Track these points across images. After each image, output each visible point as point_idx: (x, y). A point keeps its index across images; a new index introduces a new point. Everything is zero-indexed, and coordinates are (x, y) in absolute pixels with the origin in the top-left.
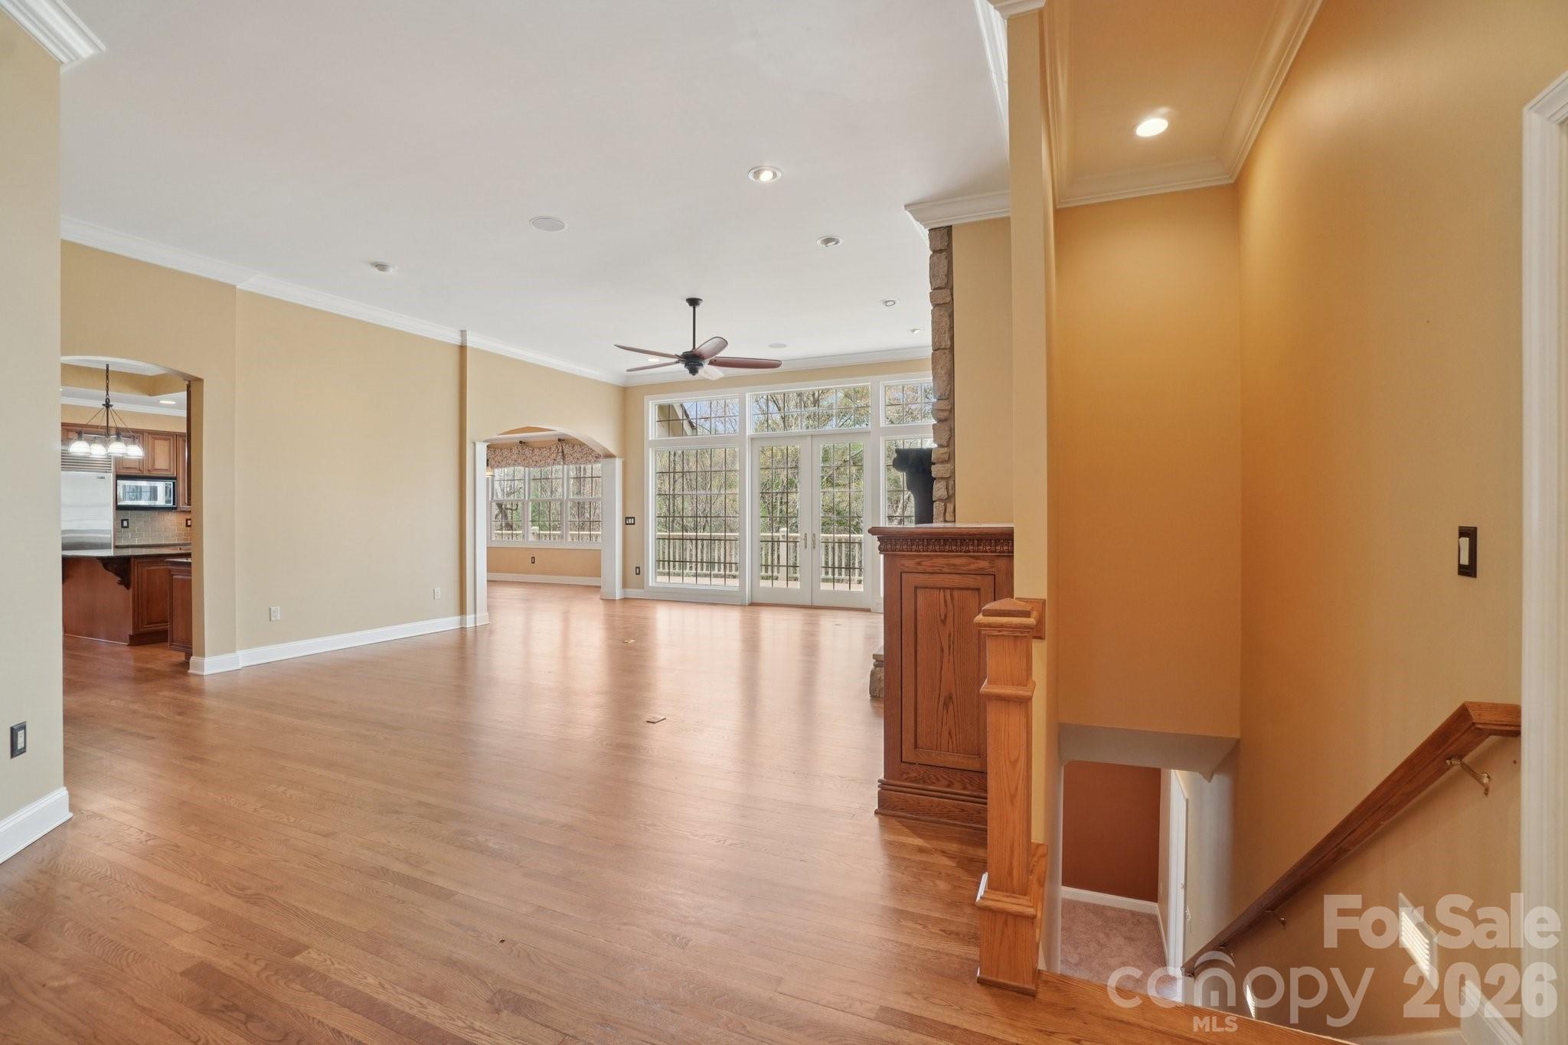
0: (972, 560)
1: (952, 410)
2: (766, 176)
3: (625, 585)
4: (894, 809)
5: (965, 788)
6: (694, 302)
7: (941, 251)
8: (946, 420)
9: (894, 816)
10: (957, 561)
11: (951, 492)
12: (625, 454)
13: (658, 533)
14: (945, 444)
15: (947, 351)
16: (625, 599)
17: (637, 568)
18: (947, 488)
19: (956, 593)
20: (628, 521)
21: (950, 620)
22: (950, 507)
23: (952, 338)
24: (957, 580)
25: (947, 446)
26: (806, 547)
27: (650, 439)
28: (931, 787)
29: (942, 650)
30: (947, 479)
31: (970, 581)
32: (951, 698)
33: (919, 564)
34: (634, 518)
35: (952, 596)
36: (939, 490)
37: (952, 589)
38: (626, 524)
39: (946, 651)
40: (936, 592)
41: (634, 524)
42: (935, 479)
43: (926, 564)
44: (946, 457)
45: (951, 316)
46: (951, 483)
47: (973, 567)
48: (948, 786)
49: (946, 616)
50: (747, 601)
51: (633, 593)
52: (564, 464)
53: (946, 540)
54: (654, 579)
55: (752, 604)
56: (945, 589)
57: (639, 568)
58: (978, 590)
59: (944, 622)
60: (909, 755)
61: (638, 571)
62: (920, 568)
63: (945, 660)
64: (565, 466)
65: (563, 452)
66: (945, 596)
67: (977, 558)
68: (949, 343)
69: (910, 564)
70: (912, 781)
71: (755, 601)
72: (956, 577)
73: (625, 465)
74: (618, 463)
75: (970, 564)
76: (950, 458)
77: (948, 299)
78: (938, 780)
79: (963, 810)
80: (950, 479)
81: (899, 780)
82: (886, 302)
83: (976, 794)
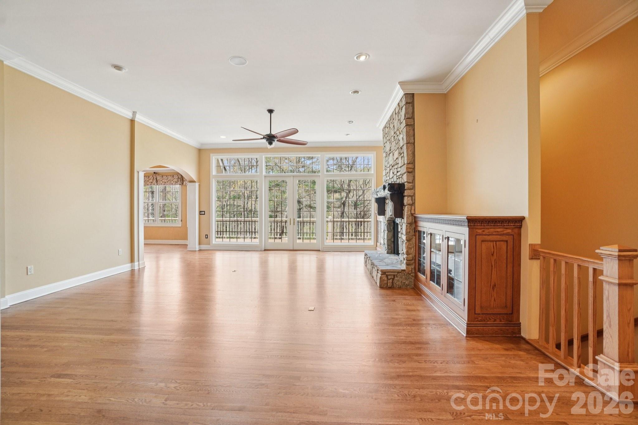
0: (504, 229)
1: (414, 169)
2: (363, 58)
3: (200, 244)
4: (473, 334)
5: (501, 321)
6: (271, 111)
7: (409, 103)
8: (411, 171)
9: (476, 337)
10: (499, 230)
11: (413, 201)
12: (199, 181)
13: (216, 219)
14: (411, 181)
15: (412, 144)
16: (200, 250)
17: (206, 235)
18: (412, 200)
19: (498, 243)
20: (201, 213)
21: (495, 254)
22: (413, 208)
23: (414, 139)
24: (498, 238)
25: (412, 183)
26: (290, 224)
27: (213, 174)
28: (488, 323)
29: (492, 266)
30: (412, 196)
31: (504, 238)
32: (495, 285)
33: (483, 231)
34: (204, 211)
35: (496, 244)
36: (406, 201)
37: (496, 241)
38: (200, 214)
39: (494, 267)
40: (490, 243)
41: (204, 214)
42: (405, 196)
43: (486, 231)
44: (412, 187)
45: (414, 130)
46: (414, 198)
47: (505, 232)
48: (494, 321)
49: (493, 252)
50: (263, 249)
51: (203, 247)
52: (157, 185)
53: (496, 221)
54: (215, 241)
55: (265, 250)
56: (493, 241)
57: (207, 235)
58: (507, 241)
59: (493, 255)
60: (478, 310)
61: (207, 237)
62: (484, 233)
63: (493, 271)
64: (157, 186)
65: (156, 179)
66: (493, 244)
67: (506, 228)
68: (413, 141)
69: (480, 231)
70: (479, 321)
71: (266, 249)
72: (498, 236)
73: (199, 185)
74: (197, 185)
75: (504, 231)
76: (413, 188)
77: (413, 123)
78: (490, 319)
79: (501, 330)
80: (413, 197)
81: (474, 321)
82: (350, 121)
83: (506, 323)
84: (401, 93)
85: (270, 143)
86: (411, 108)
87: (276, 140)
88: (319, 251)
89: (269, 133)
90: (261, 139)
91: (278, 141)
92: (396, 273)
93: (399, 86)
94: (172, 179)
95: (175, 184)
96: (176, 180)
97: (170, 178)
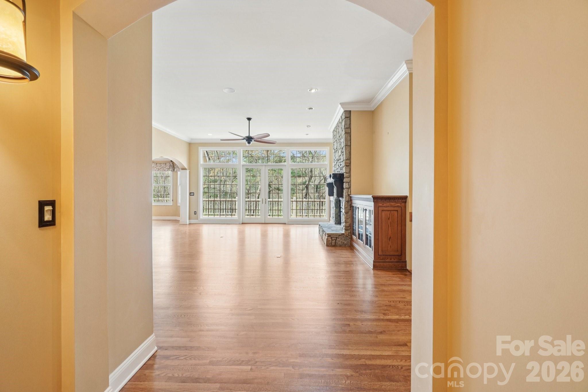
0: (396, 204)
1: (350, 163)
2: (313, 91)
3: (189, 219)
4: (377, 267)
5: (394, 260)
6: (249, 119)
7: (348, 117)
8: (348, 165)
9: (379, 269)
10: (392, 204)
11: (350, 186)
12: (190, 169)
13: (203, 199)
14: (348, 172)
15: (349, 146)
16: (190, 224)
17: (195, 212)
18: (349, 185)
19: (392, 212)
20: (191, 194)
21: (390, 218)
22: (349, 190)
23: (351, 143)
24: (392, 209)
25: (349, 173)
26: (263, 203)
27: (201, 163)
28: (386, 261)
29: (388, 226)
30: (348, 182)
31: (396, 209)
32: (391, 238)
33: (383, 205)
34: (194, 193)
35: (391, 212)
36: (345, 185)
37: (391, 211)
38: (190, 195)
39: (389, 226)
40: (387, 211)
41: (194, 195)
42: (344, 182)
43: (385, 205)
44: (348, 176)
45: (350, 136)
46: (350, 183)
47: (396, 205)
48: (390, 260)
49: (389, 217)
50: (241, 223)
51: (193, 221)
53: (390, 199)
54: (202, 216)
55: (242, 223)
56: (389, 211)
57: (196, 212)
58: (397, 211)
59: (389, 219)
60: (380, 253)
61: (195, 213)
62: (383, 206)
63: (389, 228)
66: (389, 213)
67: (397, 203)
68: (350, 144)
69: (380, 205)
70: (381, 260)
72: (392, 208)
73: (190, 172)
74: (188, 171)
75: (395, 204)
76: (350, 177)
77: (349, 132)
78: (388, 258)
79: (394, 265)
80: (349, 183)
81: (378, 260)
82: (308, 126)
83: (398, 261)
84: (342, 111)
85: (249, 143)
86: (349, 121)
87: (253, 140)
88: (285, 224)
89: (248, 135)
90: (242, 139)
91: (254, 141)
92: (338, 236)
93: (340, 106)
94: (165, 166)
95: (167, 170)
96: (168, 167)
97: (163, 165)
